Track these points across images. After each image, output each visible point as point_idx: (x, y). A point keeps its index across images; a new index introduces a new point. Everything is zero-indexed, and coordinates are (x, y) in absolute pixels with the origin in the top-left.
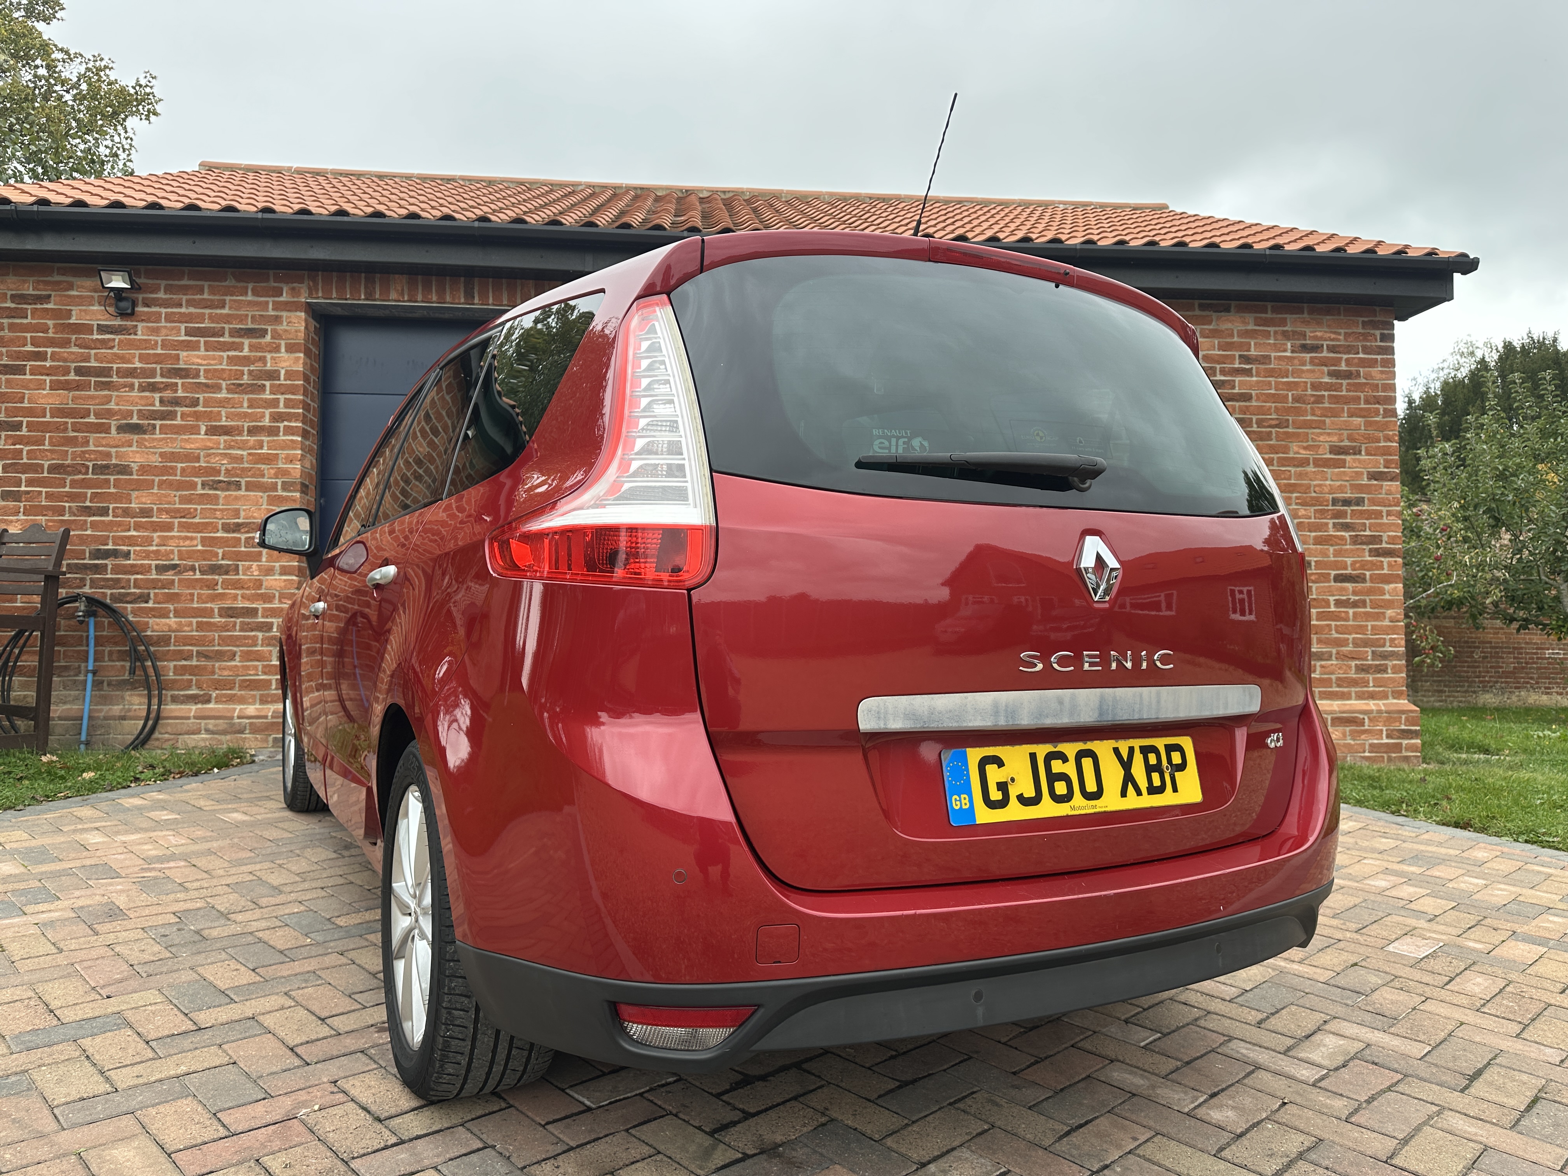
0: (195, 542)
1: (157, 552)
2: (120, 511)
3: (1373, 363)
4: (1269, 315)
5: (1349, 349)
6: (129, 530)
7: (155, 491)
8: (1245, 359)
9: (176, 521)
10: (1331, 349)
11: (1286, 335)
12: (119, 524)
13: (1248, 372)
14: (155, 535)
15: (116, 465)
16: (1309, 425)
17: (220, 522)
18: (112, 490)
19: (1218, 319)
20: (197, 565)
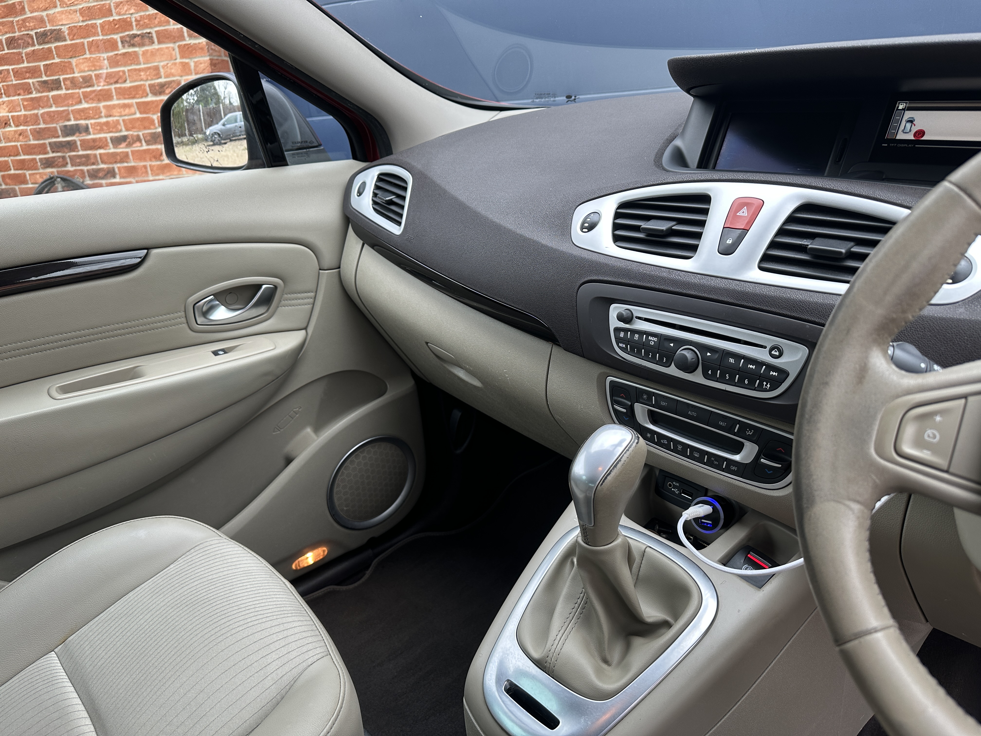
0: (133, 110)
1: (107, 123)
2: (68, 83)
6: (80, 102)
7: (88, 56)
9: (113, 87)
12: (71, 96)
14: (102, 105)
15: (52, 31)
17: (147, 83)
18: (57, 60)
20: (141, 134)
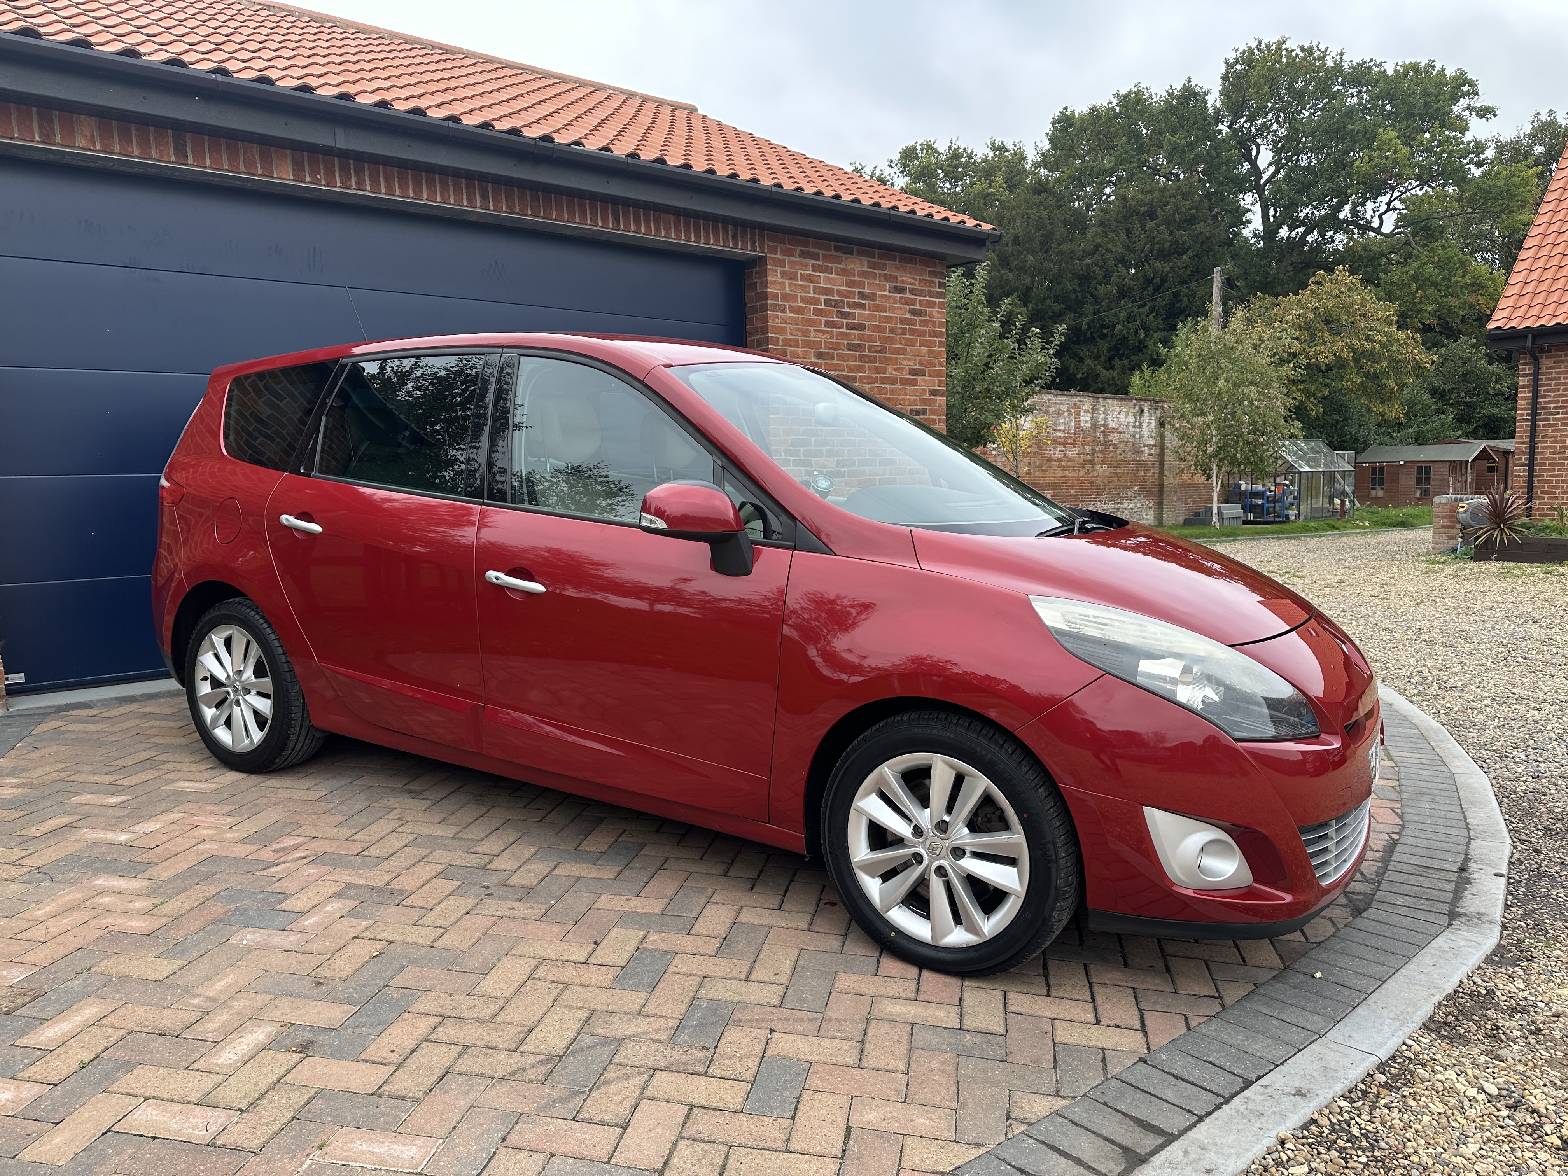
3: (932, 305)
4: (876, 260)
5: (921, 293)
8: (862, 296)
10: (912, 292)
11: (886, 278)
13: (862, 307)
16: (897, 351)
19: (846, 259)
